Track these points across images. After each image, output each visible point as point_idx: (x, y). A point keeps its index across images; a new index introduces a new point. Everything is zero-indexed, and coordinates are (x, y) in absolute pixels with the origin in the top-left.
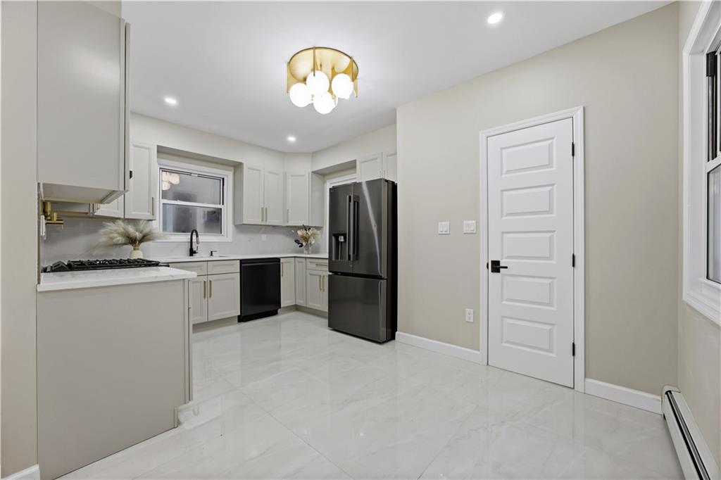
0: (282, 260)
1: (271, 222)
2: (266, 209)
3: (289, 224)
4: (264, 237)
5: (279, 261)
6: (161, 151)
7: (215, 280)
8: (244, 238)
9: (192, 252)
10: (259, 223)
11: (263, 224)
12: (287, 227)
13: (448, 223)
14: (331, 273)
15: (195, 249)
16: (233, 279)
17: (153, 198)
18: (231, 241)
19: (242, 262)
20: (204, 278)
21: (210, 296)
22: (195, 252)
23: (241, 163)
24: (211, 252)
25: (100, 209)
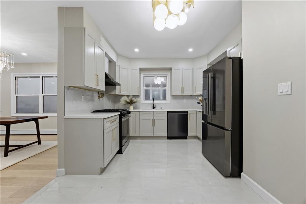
0: (189, 112)
1: (185, 93)
2: (184, 87)
3: (196, 94)
4: (185, 101)
5: (187, 113)
6: (141, 70)
7: (157, 119)
8: (175, 102)
9: (154, 108)
10: (181, 94)
11: (182, 94)
12: (195, 95)
13: (290, 83)
14: (204, 122)
15: (154, 106)
16: (164, 119)
17: (138, 87)
18: (170, 103)
19: (168, 112)
20: (152, 118)
21: (155, 126)
22: (155, 107)
23: (171, 68)
24: (161, 107)
25: (121, 93)
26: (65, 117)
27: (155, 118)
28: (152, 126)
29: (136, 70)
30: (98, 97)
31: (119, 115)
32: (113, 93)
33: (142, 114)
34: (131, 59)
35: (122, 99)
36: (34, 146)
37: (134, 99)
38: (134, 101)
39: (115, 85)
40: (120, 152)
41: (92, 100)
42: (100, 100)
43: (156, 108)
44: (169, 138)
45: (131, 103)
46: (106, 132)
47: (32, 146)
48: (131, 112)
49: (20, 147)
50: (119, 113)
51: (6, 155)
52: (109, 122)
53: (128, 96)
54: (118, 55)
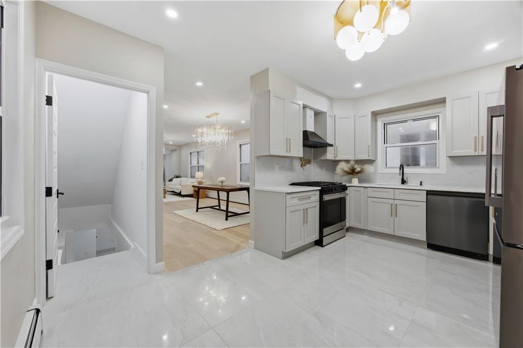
2: (482, 136)
6: (377, 114)
7: (402, 205)
9: (403, 182)
11: (477, 154)
15: (405, 179)
16: (419, 206)
17: (369, 146)
18: (445, 173)
19: (428, 192)
20: (392, 202)
21: (396, 216)
22: (405, 182)
23: (445, 98)
24: (421, 182)
25: (338, 156)
26: (255, 188)
27: (396, 202)
28: (392, 216)
29: (366, 116)
30: (300, 165)
31: (320, 190)
32: (323, 158)
33: (370, 192)
34: (356, 99)
35: (338, 166)
36: (247, 216)
37: (356, 166)
38: (356, 171)
39: (326, 147)
40: (319, 243)
41: (291, 169)
42: (303, 169)
43: (409, 183)
44: (431, 246)
45: (352, 172)
46: (289, 210)
47: (245, 216)
48: (348, 188)
49: (236, 214)
50: (320, 188)
51: (227, 219)
52: (297, 199)
53: (347, 161)
54: (331, 99)
